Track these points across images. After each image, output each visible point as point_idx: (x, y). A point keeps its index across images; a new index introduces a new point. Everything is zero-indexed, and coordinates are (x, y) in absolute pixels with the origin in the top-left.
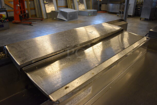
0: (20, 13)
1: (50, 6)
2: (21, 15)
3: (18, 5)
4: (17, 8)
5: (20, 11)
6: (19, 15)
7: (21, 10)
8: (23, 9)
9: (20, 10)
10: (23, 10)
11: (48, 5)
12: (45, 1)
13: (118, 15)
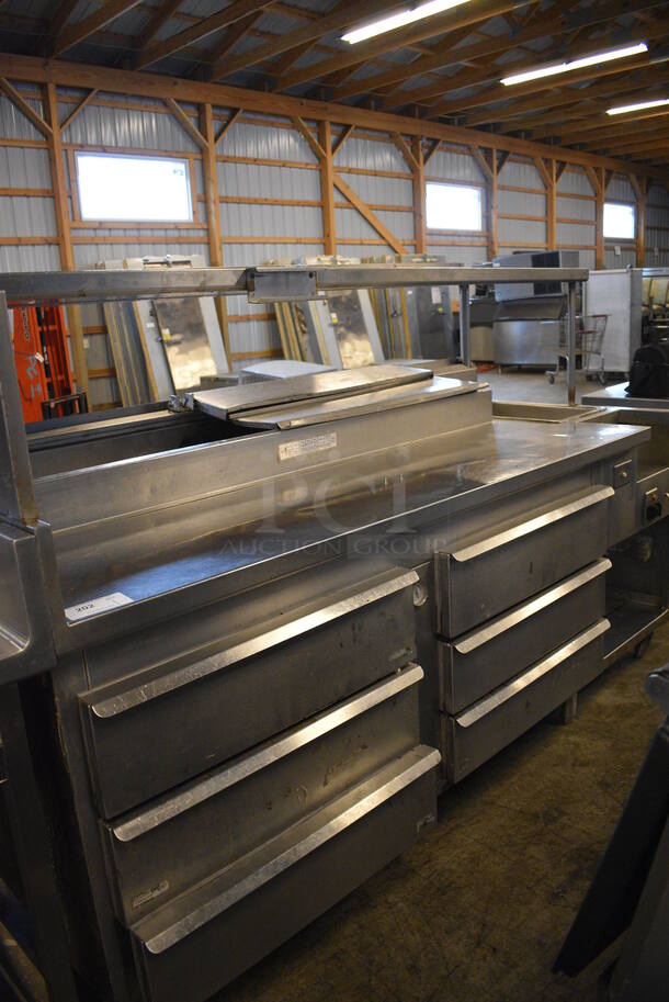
0: (46, 392)
1: (191, 353)
2: (52, 405)
3: (40, 358)
4: (32, 371)
5: (46, 388)
6: (42, 404)
7: (49, 380)
8: (61, 373)
9: (46, 380)
10: (59, 378)
11: (181, 352)
12: (166, 332)
13: (553, 377)
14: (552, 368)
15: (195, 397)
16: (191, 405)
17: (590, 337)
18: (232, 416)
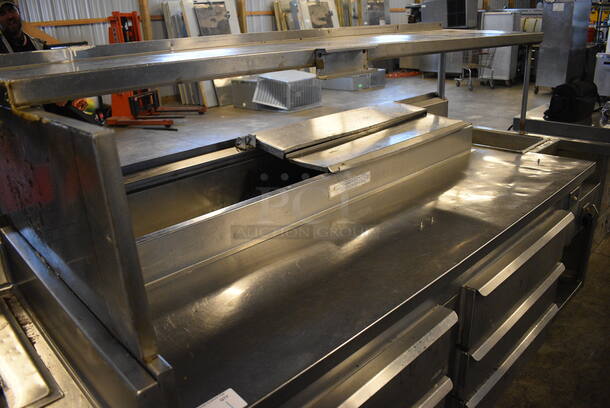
6: (130, 99)
13: (459, 83)
14: (457, 76)
15: (258, 137)
16: (253, 143)
17: (485, 56)
18: (288, 156)
